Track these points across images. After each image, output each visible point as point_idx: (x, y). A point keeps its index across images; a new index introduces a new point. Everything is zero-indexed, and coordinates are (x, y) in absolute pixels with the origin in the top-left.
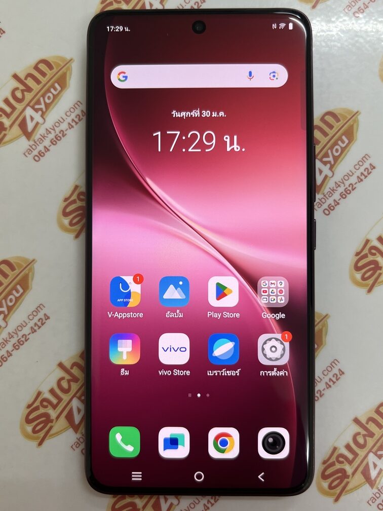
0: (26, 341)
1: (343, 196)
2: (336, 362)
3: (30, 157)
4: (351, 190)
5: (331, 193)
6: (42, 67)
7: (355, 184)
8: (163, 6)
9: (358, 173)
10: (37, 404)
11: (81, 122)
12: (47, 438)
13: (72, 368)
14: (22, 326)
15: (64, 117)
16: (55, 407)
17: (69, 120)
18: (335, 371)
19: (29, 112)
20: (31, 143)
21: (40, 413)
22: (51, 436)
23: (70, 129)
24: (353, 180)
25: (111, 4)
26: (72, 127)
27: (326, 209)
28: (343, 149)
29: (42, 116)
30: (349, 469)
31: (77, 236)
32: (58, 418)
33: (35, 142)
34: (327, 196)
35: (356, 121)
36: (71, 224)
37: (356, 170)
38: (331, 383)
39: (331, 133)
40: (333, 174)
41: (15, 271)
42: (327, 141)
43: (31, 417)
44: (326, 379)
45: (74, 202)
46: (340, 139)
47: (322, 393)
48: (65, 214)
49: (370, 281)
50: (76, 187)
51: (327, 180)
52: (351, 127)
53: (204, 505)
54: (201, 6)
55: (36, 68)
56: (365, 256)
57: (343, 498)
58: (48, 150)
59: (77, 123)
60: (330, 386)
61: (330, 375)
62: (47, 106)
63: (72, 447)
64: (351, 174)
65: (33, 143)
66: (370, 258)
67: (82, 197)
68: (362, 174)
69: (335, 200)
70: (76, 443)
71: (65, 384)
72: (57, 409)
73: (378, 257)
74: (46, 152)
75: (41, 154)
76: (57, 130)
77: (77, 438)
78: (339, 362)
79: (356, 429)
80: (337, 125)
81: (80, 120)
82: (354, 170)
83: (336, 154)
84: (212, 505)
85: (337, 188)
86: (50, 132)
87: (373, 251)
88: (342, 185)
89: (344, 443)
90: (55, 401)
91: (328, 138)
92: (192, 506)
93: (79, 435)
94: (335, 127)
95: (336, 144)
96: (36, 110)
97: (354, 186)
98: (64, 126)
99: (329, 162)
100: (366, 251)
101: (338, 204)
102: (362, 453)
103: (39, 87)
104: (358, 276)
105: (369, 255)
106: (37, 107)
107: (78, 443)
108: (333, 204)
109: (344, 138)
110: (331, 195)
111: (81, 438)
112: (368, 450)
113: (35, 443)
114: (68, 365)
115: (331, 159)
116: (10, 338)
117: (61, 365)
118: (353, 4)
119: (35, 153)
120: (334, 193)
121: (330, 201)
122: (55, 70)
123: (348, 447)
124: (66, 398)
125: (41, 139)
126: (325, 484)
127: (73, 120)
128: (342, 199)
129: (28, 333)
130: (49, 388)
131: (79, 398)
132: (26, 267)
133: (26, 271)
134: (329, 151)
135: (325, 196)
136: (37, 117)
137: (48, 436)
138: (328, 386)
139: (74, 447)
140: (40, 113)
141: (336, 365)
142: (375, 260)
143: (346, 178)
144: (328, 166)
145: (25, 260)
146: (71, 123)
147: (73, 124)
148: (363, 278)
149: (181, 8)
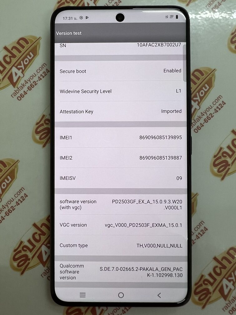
0: (13, 210)
1: (206, 121)
2: (202, 222)
3: (15, 98)
4: (211, 117)
5: (198, 119)
6: (22, 42)
7: (213, 114)
8: (96, 5)
9: (215, 107)
10: (20, 249)
11: (46, 76)
12: (26, 270)
13: (41, 227)
14: (11, 201)
15: (36, 73)
16: (31, 251)
17: (39, 75)
18: (202, 228)
19: (14, 70)
20: (16, 89)
21: (22, 255)
22: (28, 269)
23: (39, 80)
24: (212, 111)
25: (64, 3)
26: (41, 79)
27: (195, 129)
28: (206, 92)
29: (22, 72)
30: (211, 288)
31: (44, 146)
32: (33, 257)
33: (18, 89)
34: (196, 121)
35: (214, 75)
36: (40, 138)
37: (213, 105)
38: (200, 236)
39: (198, 82)
40: (200, 108)
41: (6, 168)
42: (196, 87)
43: (16, 257)
44: (197, 233)
45: (42, 125)
46: (204, 86)
47: (194, 242)
48: (37, 132)
49: (223, 173)
50: (44, 116)
51: (196, 111)
52: (211, 79)
53: (123, 310)
54: (119, 4)
55: (18, 43)
56: (220, 158)
57: (207, 307)
58: (26, 93)
59: (43, 77)
60: (199, 238)
61: (199, 231)
62: (26, 66)
63: (41, 275)
64: (211, 108)
65: (17, 89)
66: (223, 159)
67: (47, 122)
68: (217, 107)
69: (201, 124)
70: (44, 273)
71: (37, 237)
72: (32, 252)
73: (227, 158)
74: (25, 94)
75: (22, 96)
76: (32, 81)
77: (45, 270)
78: (204, 223)
79: (215, 264)
80: (202, 78)
81: (45, 75)
82: (212, 105)
83: (202, 95)
84: (127, 310)
85: (202, 116)
86: (27, 82)
87: (225, 155)
88: (205, 114)
89: (208, 272)
90: (31, 247)
91: (197, 85)
92: (115, 311)
93: (46, 268)
94: (201, 79)
95: (201, 89)
96: (19, 69)
97: (213, 115)
98: (36, 79)
99: (197, 100)
100: (220, 155)
101: (203, 126)
102: (218, 278)
103: (20, 54)
104: (216, 170)
105: (222, 157)
106: (19, 67)
107: (45, 273)
108: (200, 126)
109: (206, 85)
110: (198, 120)
111: (47, 270)
112: (223, 277)
113: (19, 273)
114: (39, 225)
115: (198, 98)
116: (3, 209)
117: (35, 225)
118: (212, 3)
119: (19, 95)
120: (201, 119)
121: (198, 124)
122: (30, 44)
123: (210, 275)
124: (38, 245)
125: (22, 87)
126: (197, 298)
127: (41, 75)
128: (205, 123)
129: (15, 205)
130: (28, 239)
131: (46, 245)
132: (13, 165)
133: (13, 167)
134: (197, 94)
135: (195, 121)
136: (19, 73)
137: (27, 268)
138: (198, 237)
139: (43, 275)
140: (21, 70)
141: (203, 224)
142: (226, 160)
143: (208, 110)
144: (197, 102)
145: (12, 160)
146: (40, 77)
147: (42, 77)
148: (219, 171)
149: (106, 5)
